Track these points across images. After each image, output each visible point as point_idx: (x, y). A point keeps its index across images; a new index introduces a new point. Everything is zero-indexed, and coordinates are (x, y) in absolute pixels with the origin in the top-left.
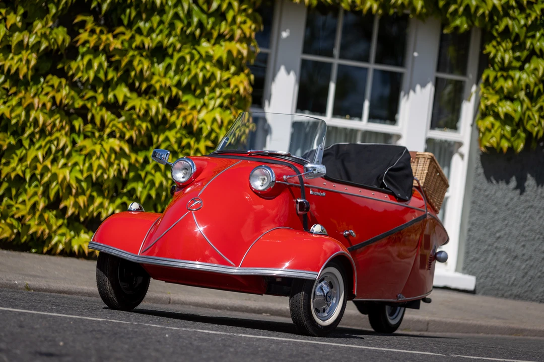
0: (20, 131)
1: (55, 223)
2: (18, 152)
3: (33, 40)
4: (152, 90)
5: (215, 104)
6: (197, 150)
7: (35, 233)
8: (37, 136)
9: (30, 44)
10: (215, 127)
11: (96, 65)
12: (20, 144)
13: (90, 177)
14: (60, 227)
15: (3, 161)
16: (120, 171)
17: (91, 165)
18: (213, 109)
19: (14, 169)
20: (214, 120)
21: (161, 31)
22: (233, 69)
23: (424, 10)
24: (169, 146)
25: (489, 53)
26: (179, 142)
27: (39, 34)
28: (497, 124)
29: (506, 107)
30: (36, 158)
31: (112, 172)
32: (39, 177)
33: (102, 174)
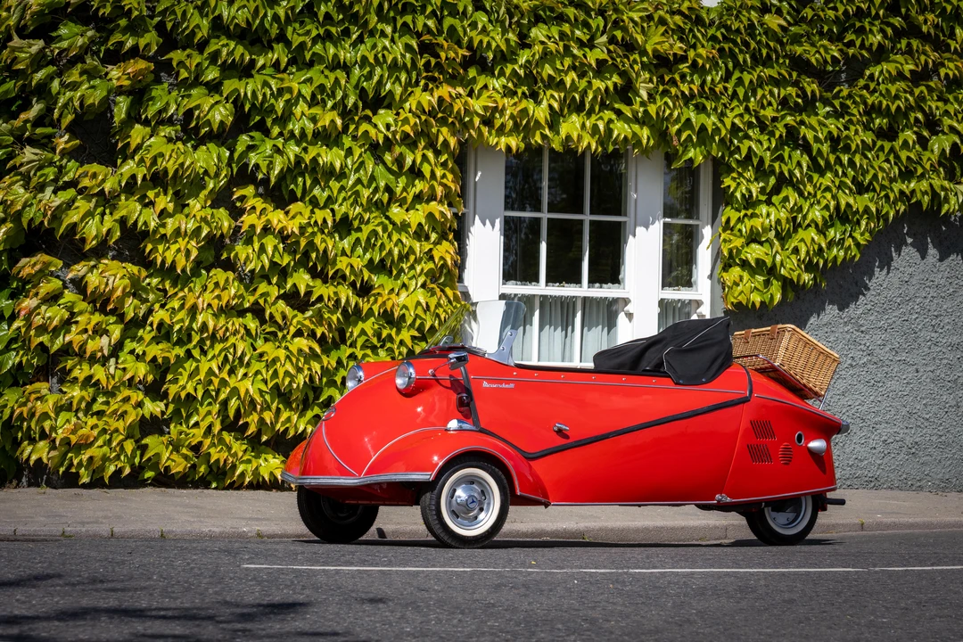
0: (185, 339)
1: (238, 447)
2: (187, 365)
3: (191, 225)
4: (339, 275)
5: (416, 284)
6: (402, 343)
7: (218, 461)
8: (208, 343)
9: (189, 232)
10: (419, 311)
11: (270, 250)
12: (189, 354)
13: (277, 387)
14: (245, 451)
15: (169, 377)
16: (311, 378)
17: (276, 372)
18: (414, 290)
19: (184, 388)
20: (418, 303)
21: (344, 199)
22: (434, 236)
23: (652, 142)
24: (367, 340)
25: (729, 187)
26: (378, 335)
27: (198, 218)
28: (746, 276)
29: (754, 252)
30: (210, 372)
31: (301, 379)
32: (214, 393)
33: (290, 383)
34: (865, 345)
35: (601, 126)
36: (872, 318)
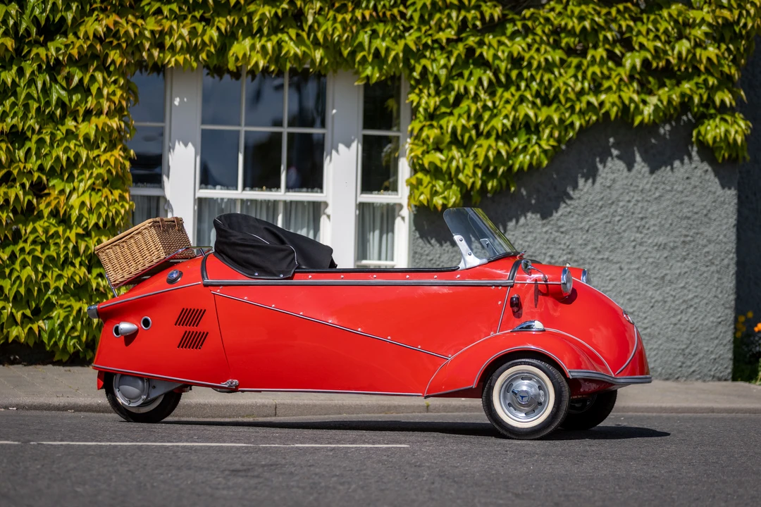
4: (10, 177)
5: (85, 186)
6: (68, 240)
10: (84, 212)
18: (84, 192)
20: (83, 204)
21: (16, 115)
22: (103, 145)
23: (326, 61)
24: (37, 237)
26: (46, 231)
34: (565, 244)
35: (269, 46)
36: (572, 220)
